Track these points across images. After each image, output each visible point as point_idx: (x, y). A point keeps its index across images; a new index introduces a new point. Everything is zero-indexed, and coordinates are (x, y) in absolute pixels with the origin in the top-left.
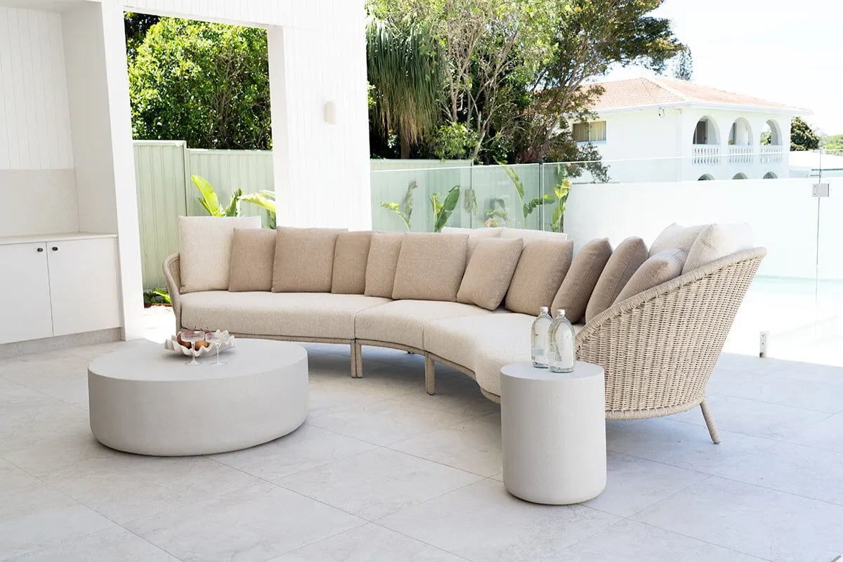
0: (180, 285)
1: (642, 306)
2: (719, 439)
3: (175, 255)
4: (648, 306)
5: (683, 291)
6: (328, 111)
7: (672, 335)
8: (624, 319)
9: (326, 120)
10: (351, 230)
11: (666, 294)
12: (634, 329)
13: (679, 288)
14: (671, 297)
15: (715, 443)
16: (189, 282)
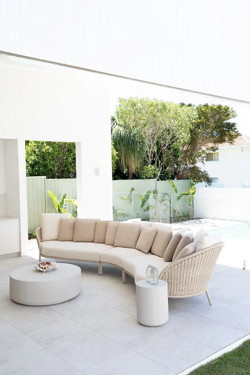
0: (41, 238)
1: (181, 263)
2: (212, 304)
3: (40, 227)
4: (183, 263)
5: (194, 259)
6: (97, 172)
7: (191, 272)
8: (176, 266)
9: (96, 174)
10: (102, 220)
11: (188, 259)
12: (179, 270)
13: (192, 258)
14: (190, 260)
16: (45, 237)
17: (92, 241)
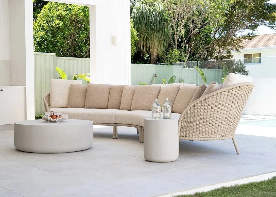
0: (49, 105)
1: (205, 100)
3: (48, 93)
4: (207, 100)
6: (113, 40)
8: (199, 104)
9: (112, 44)
11: (213, 96)
13: (218, 94)
14: (215, 97)
15: (238, 154)
16: (52, 104)
17: (106, 107)
